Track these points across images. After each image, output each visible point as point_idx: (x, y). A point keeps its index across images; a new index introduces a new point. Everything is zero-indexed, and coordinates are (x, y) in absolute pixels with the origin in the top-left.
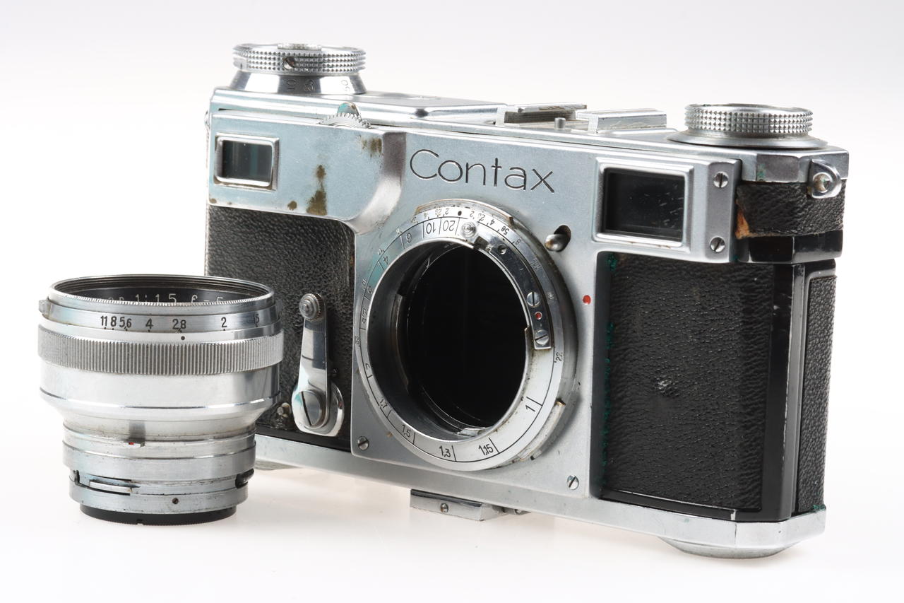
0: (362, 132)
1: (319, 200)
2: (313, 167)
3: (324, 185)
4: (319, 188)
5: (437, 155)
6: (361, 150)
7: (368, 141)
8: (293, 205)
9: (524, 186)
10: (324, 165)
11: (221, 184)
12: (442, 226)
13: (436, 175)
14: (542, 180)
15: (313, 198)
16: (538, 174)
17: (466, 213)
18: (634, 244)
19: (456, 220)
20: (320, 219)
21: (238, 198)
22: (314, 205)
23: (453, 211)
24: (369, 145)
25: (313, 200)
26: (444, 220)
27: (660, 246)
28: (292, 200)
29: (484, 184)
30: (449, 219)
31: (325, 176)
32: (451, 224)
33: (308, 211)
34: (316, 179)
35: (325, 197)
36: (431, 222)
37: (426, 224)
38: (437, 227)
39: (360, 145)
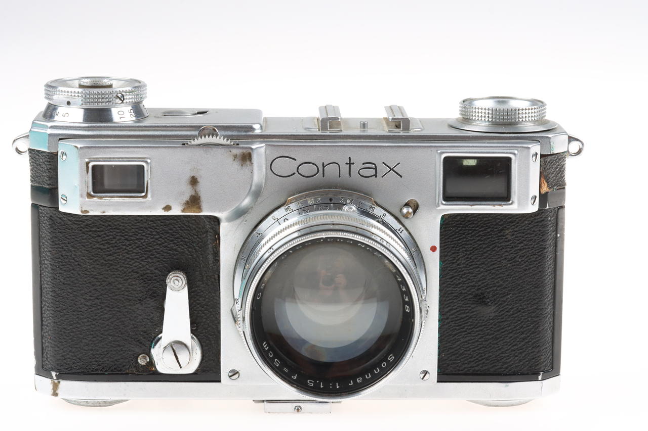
3: (197, 190)
8: (168, 208)
9: (376, 176)
13: (294, 174)
14: (391, 169)
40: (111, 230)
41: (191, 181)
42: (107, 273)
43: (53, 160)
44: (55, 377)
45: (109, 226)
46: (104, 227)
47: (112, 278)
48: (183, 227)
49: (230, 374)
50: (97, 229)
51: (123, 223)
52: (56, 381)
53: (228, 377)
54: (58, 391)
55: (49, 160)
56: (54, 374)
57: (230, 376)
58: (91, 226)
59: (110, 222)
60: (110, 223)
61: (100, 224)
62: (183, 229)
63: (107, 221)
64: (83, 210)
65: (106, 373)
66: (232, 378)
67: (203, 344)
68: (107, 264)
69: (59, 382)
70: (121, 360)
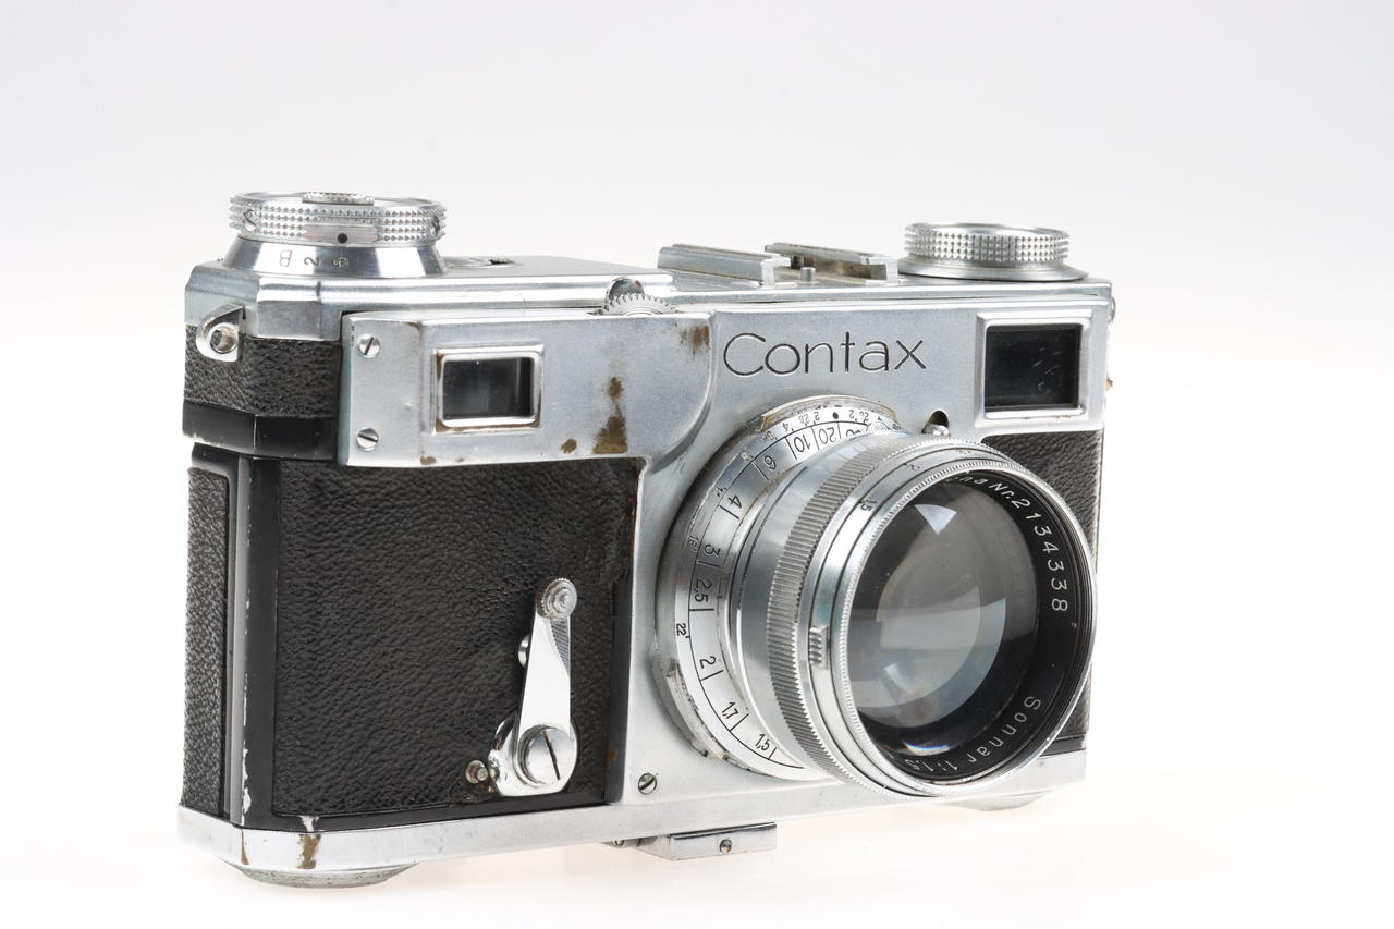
0: (679, 319)
1: (614, 431)
2: (603, 382)
4: (613, 413)
5: (763, 340)
6: (678, 347)
7: (688, 330)
8: (570, 445)
10: (619, 376)
11: (450, 431)
12: (818, 440)
13: (762, 368)
15: (604, 430)
16: (903, 347)
17: (844, 413)
18: (1028, 421)
19: (835, 425)
20: (621, 459)
21: (476, 448)
22: (605, 440)
23: (826, 414)
24: (689, 338)
25: (603, 433)
26: (816, 429)
27: (1058, 417)
28: (568, 438)
29: (831, 371)
30: (825, 427)
31: (622, 393)
32: (830, 432)
33: (596, 451)
34: (609, 399)
35: (623, 425)
36: (799, 434)
37: (791, 439)
38: (810, 439)
39: (677, 338)
40: (432, 502)
41: (611, 388)
42: (420, 593)
43: (330, 359)
44: (310, 828)
45: (429, 492)
46: (419, 496)
47: (429, 603)
48: (556, 489)
49: (642, 784)
50: (408, 502)
51: (452, 486)
52: (313, 836)
53: (637, 790)
54: (317, 857)
55: (321, 359)
56: (308, 821)
57: (641, 788)
58: (395, 495)
59: (430, 484)
60: (430, 488)
61: (412, 491)
62: (554, 492)
63: (424, 483)
64: (426, 456)
65: (411, 808)
66: (645, 791)
67: (580, 727)
68: (419, 574)
69: (319, 837)
70: (438, 778)
